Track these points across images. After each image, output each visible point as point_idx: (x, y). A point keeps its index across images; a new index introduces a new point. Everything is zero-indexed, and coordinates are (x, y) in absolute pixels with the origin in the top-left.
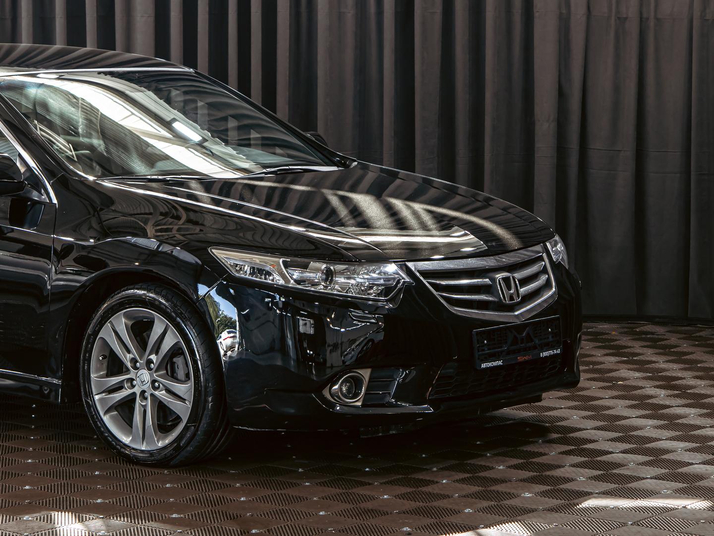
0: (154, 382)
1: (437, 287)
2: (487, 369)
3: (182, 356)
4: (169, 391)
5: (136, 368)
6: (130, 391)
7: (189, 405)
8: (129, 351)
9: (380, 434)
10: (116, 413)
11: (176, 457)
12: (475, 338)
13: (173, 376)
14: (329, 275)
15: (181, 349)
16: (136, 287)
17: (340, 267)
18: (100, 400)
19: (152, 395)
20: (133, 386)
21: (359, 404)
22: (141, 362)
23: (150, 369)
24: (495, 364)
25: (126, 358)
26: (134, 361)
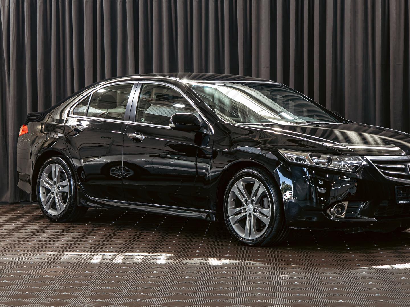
0: (254, 209)
1: (379, 168)
2: (402, 204)
3: (267, 198)
4: (261, 213)
5: (247, 204)
6: (244, 214)
7: (269, 218)
8: (244, 197)
9: (354, 232)
10: (238, 224)
11: (264, 241)
12: (396, 190)
13: (263, 206)
14: (330, 161)
15: (266, 194)
16: (247, 168)
17: (335, 157)
18: (232, 218)
19: (254, 215)
20: (246, 212)
21: (343, 217)
22: (249, 201)
23: (253, 204)
24: (406, 202)
25: (243, 200)
26: (246, 201)
